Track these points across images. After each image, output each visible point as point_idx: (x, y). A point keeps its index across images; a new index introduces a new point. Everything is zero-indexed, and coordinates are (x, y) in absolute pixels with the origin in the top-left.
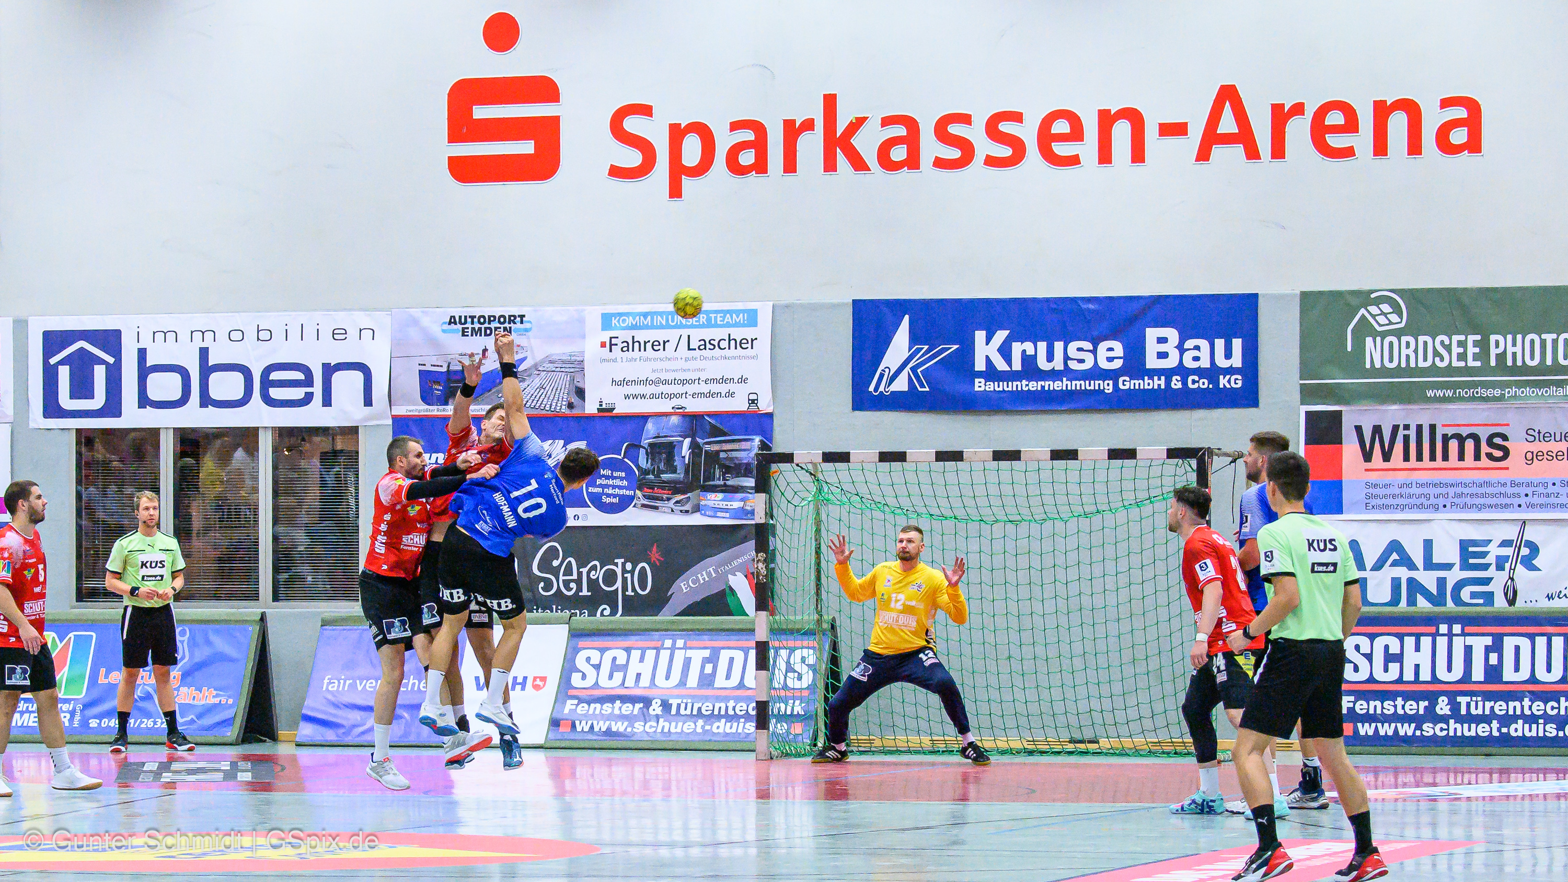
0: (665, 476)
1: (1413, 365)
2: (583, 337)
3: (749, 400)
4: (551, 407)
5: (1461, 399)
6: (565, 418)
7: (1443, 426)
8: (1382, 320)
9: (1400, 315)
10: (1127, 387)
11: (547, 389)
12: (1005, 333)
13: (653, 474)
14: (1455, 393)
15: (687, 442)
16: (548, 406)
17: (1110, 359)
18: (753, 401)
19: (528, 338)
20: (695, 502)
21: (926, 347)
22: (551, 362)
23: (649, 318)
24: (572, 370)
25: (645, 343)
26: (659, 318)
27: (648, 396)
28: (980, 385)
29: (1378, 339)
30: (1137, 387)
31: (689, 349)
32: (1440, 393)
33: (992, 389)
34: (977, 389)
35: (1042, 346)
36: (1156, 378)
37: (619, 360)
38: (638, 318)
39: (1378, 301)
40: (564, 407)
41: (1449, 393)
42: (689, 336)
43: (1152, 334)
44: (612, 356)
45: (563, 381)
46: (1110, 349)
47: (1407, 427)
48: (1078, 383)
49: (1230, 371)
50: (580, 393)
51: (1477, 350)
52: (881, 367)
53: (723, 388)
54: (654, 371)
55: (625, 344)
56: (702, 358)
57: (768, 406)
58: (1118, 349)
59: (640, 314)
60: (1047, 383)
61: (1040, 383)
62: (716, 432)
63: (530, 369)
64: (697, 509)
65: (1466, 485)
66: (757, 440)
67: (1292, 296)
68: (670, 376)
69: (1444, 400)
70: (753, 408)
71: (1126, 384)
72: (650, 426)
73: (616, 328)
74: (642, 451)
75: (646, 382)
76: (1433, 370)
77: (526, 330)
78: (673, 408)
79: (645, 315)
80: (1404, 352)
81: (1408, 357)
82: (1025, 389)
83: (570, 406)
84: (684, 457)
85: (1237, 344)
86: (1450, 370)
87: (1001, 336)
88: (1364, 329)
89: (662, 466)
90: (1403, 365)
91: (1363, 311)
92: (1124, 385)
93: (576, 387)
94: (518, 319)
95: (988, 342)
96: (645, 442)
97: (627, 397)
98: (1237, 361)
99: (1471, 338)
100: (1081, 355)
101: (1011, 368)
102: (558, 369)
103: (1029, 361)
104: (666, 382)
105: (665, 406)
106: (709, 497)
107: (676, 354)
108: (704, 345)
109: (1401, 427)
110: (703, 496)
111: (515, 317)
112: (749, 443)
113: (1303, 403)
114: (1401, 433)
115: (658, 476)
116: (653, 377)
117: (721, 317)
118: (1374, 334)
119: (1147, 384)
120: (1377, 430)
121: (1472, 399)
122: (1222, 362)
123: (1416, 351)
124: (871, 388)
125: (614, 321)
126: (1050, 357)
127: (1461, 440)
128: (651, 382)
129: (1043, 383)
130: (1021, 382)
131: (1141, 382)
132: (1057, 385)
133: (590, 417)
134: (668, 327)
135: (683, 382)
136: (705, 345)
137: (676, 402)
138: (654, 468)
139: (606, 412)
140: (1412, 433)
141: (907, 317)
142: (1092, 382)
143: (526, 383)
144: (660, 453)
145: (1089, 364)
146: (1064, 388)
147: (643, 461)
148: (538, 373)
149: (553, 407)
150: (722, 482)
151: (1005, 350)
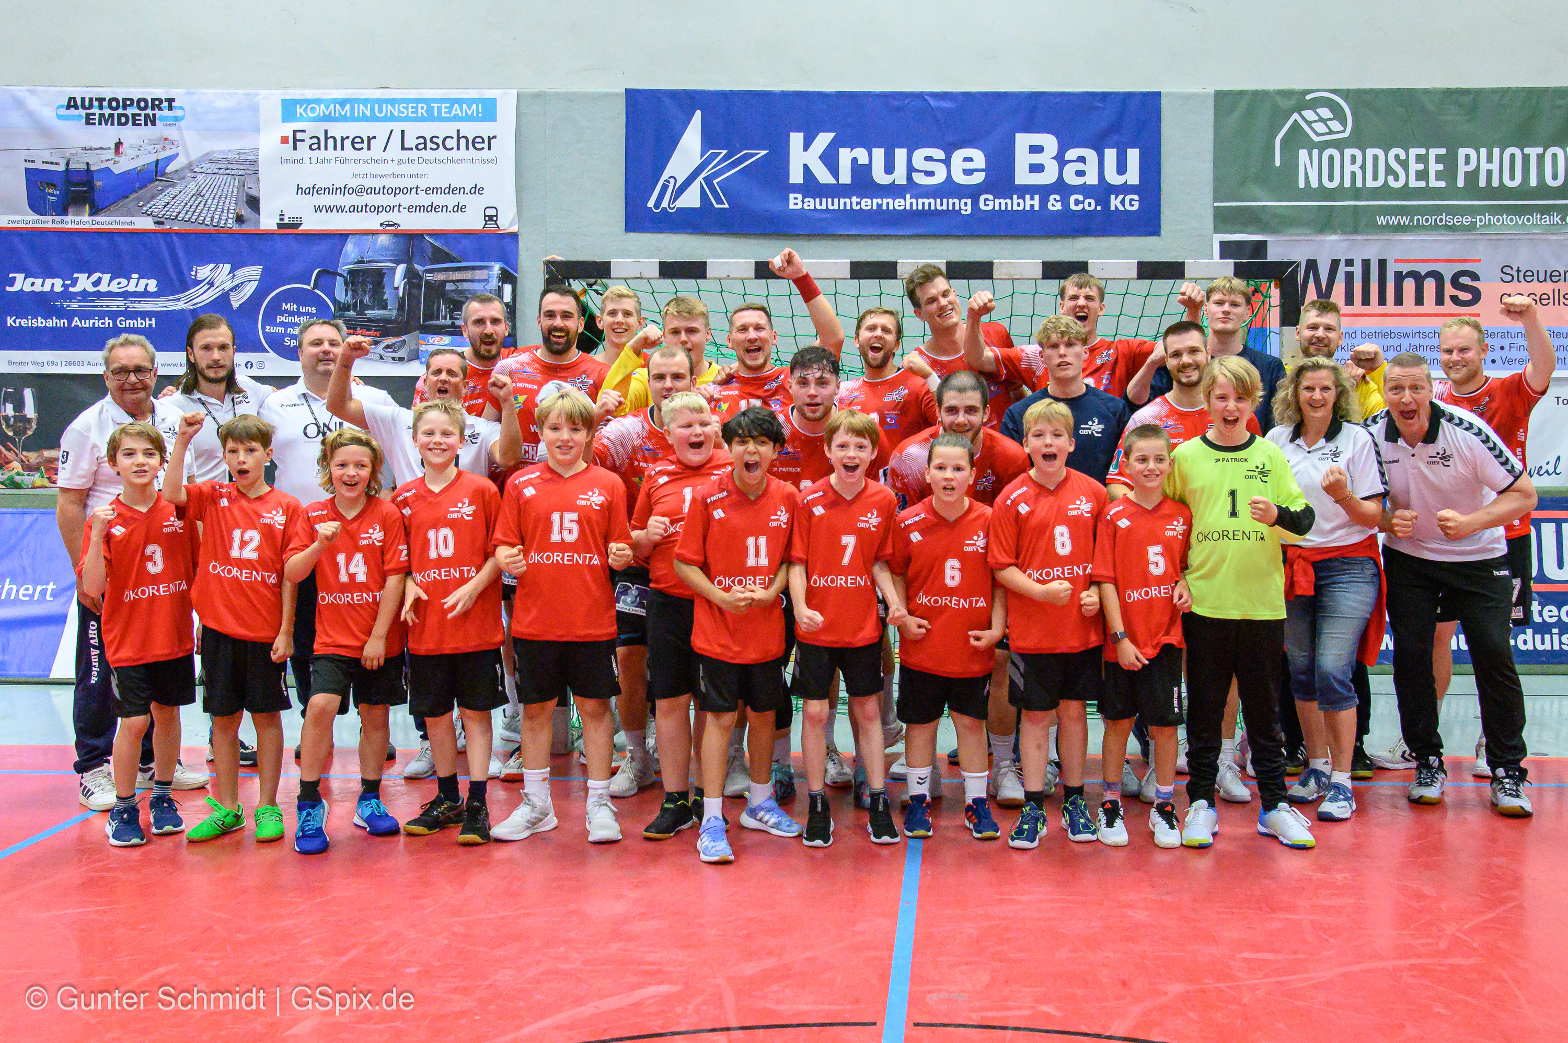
0: (371, 313)
1: (1359, 184)
2: (257, 130)
3: (485, 216)
4: (212, 220)
5: (1419, 227)
6: (232, 234)
7: (1396, 261)
8: (1321, 128)
9: (1344, 123)
10: (990, 208)
11: (207, 196)
12: (831, 135)
13: (355, 310)
14: (1412, 220)
15: (401, 269)
16: (208, 219)
17: (968, 172)
18: (491, 218)
19: (180, 129)
20: (415, 347)
21: (724, 152)
22: (211, 162)
23: (348, 107)
24: (241, 172)
25: (343, 139)
26: (361, 107)
27: (347, 209)
28: (795, 202)
29: (1315, 152)
30: (1003, 208)
31: (403, 148)
32: (1393, 220)
33: (812, 207)
34: (792, 206)
35: (879, 154)
36: (1028, 197)
37: (307, 160)
38: (332, 106)
39: (1314, 105)
40: (230, 221)
41: (1405, 220)
42: (403, 132)
43: (1023, 141)
44: (297, 155)
45: (230, 187)
46: (968, 159)
47: (1349, 263)
48: (926, 201)
49: (1125, 189)
50: (254, 203)
51: (1440, 167)
52: (665, 176)
53: (451, 200)
54: (354, 176)
55: (315, 141)
56: (421, 160)
57: (511, 225)
58: (979, 158)
59: (335, 101)
60: (885, 201)
61: (875, 201)
62: (440, 256)
63: (182, 169)
64: (415, 356)
65: (1426, 336)
66: (496, 268)
67: (1206, 96)
68: (377, 183)
69: (1399, 229)
70: (491, 226)
71: (988, 203)
72: (351, 250)
73: (301, 119)
74: (339, 281)
75: (344, 190)
76: (1384, 192)
77: (177, 119)
78: (381, 225)
79: (343, 103)
80: (1348, 168)
81: (1353, 174)
82: (855, 207)
83: (240, 219)
84: (397, 288)
85: (1133, 155)
86: (1406, 192)
87: (824, 139)
88: (1296, 138)
89: (367, 299)
90: (1347, 184)
91: (1295, 116)
92: (986, 205)
93: (247, 195)
94: (165, 104)
95: (806, 148)
96: (344, 269)
97: (318, 209)
98: (1133, 177)
99: (1433, 152)
100: (929, 166)
101: (837, 180)
102: (222, 171)
103: (861, 173)
104: (371, 191)
105: (372, 222)
106: (431, 341)
107: (385, 155)
108: (423, 143)
109: (1342, 263)
110: (424, 340)
111: (161, 101)
112: (485, 272)
113: (1217, 230)
114: (1342, 269)
115: (361, 313)
116: (354, 183)
117: (446, 108)
118: (1310, 146)
119: (1016, 204)
120: (1312, 265)
121: (1435, 227)
122: (1113, 178)
123: (1363, 167)
124: (651, 204)
125: (299, 110)
126: (889, 168)
127: (1419, 279)
128: (351, 191)
129: (880, 201)
130: (850, 199)
131: (1009, 201)
132: (898, 204)
133: (267, 235)
134: (373, 119)
135: (395, 192)
136: (425, 143)
137: (384, 217)
138: (356, 302)
139: (288, 228)
140: (1357, 270)
141: (698, 113)
142: (945, 201)
143: (178, 189)
144: (363, 284)
145: (940, 177)
146: (908, 208)
147: (341, 294)
148: (193, 175)
149: (215, 221)
150: (448, 322)
151: (830, 159)
